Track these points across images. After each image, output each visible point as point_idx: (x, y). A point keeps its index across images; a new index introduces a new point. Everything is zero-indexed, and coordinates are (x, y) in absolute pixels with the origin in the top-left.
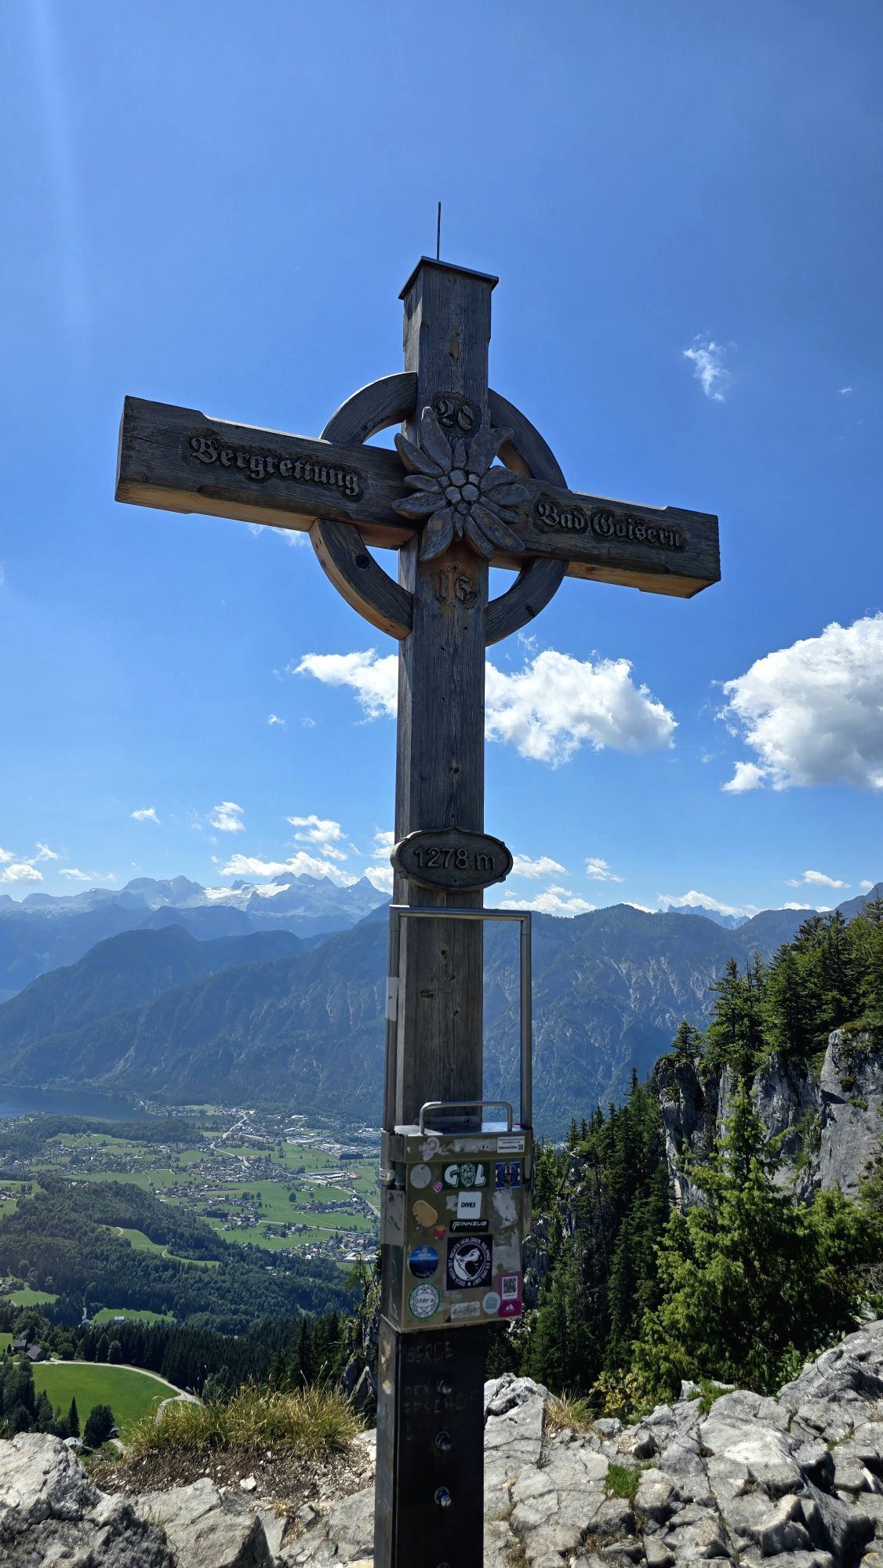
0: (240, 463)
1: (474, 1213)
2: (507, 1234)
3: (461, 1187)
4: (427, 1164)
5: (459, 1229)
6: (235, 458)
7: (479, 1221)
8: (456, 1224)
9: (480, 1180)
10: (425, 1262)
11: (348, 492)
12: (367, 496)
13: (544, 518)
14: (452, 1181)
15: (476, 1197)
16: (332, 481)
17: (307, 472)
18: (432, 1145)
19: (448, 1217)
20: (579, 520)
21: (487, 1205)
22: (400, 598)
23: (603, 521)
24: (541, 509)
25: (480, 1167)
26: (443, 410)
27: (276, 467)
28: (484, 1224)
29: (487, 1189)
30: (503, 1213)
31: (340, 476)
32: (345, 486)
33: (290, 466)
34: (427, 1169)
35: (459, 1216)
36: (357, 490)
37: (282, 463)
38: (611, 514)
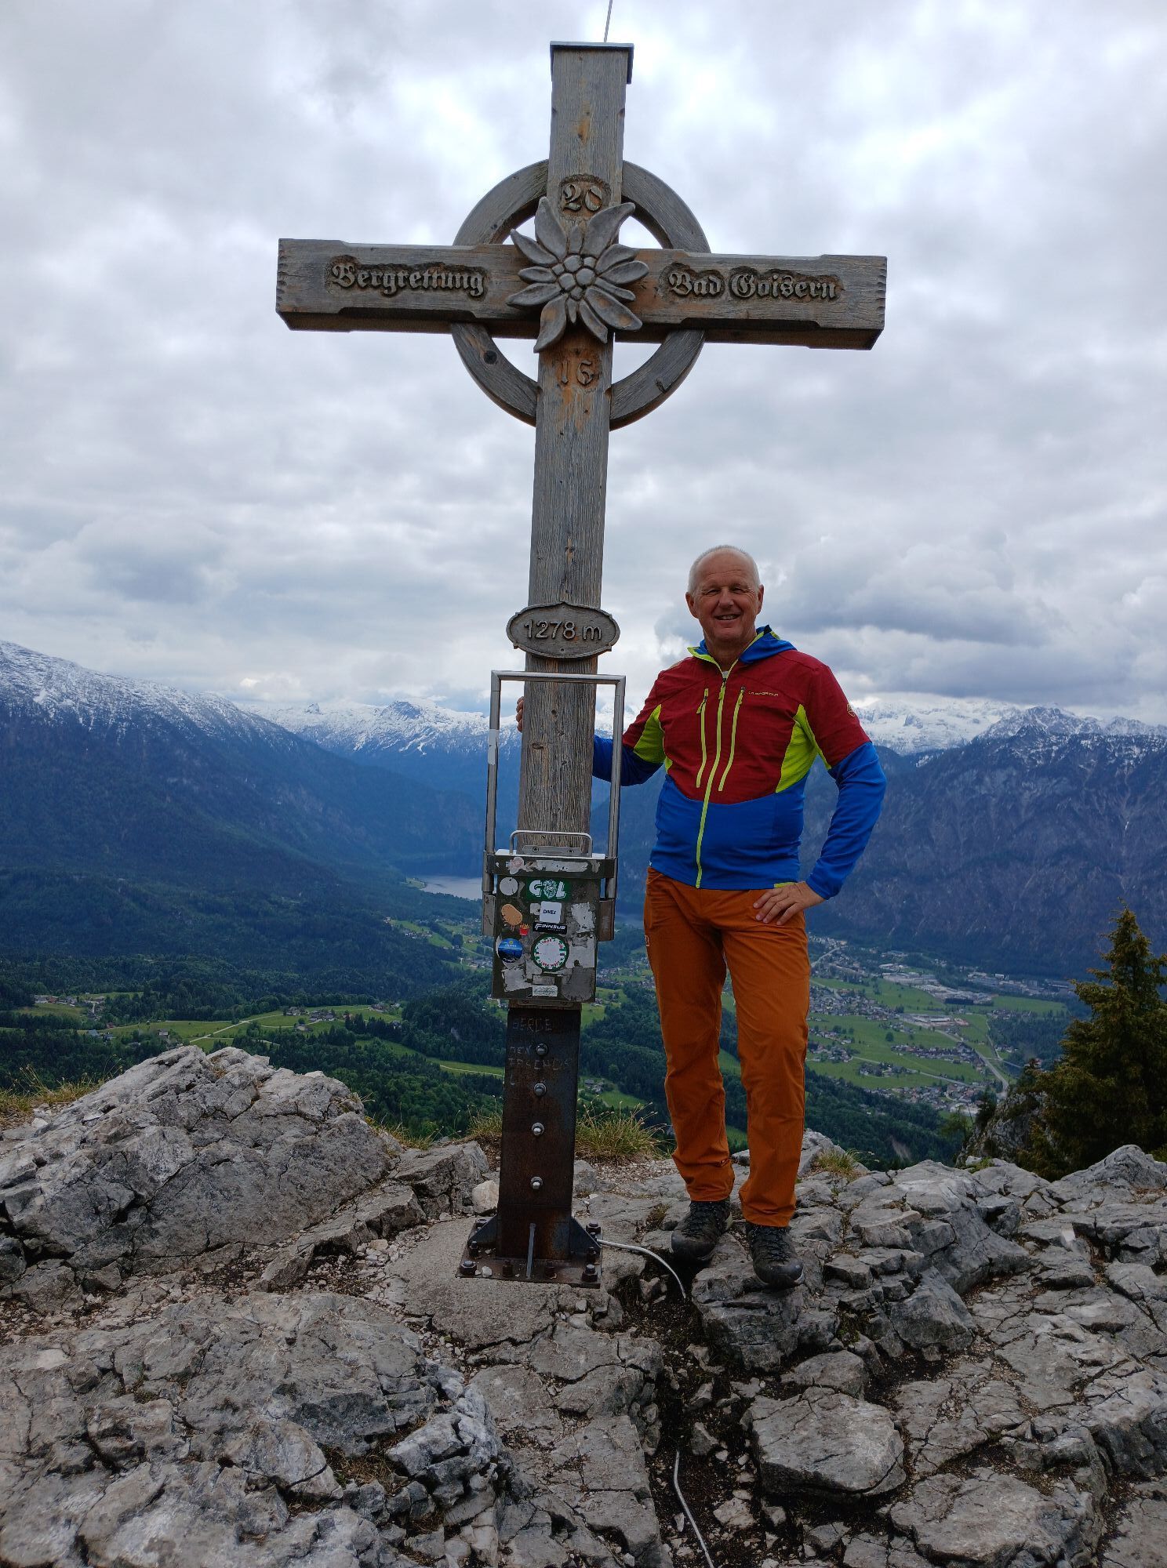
0: (374, 282)
1: (556, 919)
2: (584, 938)
3: (543, 898)
4: (513, 876)
5: (541, 929)
6: (370, 278)
7: (559, 925)
8: (538, 926)
9: (561, 894)
10: (510, 950)
11: (473, 293)
12: (489, 295)
13: (675, 289)
14: (537, 892)
15: (557, 907)
16: (458, 285)
17: (434, 281)
18: (518, 863)
19: (531, 919)
20: (715, 285)
21: (566, 914)
22: (526, 388)
23: (742, 281)
24: (672, 280)
25: (561, 884)
26: (570, 195)
27: (406, 279)
28: (563, 928)
29: (567, 902)
30: (581, 922)
31: (465, 279)
32: (470, 288)
33: (419, 277)
34: (514, 881)
35: (541, 920)
36: (481, 290)
37: (412, 276)
38: (754, 272)
